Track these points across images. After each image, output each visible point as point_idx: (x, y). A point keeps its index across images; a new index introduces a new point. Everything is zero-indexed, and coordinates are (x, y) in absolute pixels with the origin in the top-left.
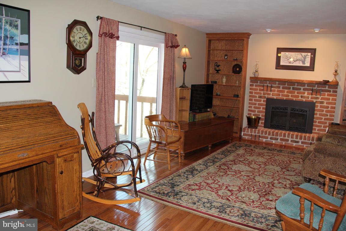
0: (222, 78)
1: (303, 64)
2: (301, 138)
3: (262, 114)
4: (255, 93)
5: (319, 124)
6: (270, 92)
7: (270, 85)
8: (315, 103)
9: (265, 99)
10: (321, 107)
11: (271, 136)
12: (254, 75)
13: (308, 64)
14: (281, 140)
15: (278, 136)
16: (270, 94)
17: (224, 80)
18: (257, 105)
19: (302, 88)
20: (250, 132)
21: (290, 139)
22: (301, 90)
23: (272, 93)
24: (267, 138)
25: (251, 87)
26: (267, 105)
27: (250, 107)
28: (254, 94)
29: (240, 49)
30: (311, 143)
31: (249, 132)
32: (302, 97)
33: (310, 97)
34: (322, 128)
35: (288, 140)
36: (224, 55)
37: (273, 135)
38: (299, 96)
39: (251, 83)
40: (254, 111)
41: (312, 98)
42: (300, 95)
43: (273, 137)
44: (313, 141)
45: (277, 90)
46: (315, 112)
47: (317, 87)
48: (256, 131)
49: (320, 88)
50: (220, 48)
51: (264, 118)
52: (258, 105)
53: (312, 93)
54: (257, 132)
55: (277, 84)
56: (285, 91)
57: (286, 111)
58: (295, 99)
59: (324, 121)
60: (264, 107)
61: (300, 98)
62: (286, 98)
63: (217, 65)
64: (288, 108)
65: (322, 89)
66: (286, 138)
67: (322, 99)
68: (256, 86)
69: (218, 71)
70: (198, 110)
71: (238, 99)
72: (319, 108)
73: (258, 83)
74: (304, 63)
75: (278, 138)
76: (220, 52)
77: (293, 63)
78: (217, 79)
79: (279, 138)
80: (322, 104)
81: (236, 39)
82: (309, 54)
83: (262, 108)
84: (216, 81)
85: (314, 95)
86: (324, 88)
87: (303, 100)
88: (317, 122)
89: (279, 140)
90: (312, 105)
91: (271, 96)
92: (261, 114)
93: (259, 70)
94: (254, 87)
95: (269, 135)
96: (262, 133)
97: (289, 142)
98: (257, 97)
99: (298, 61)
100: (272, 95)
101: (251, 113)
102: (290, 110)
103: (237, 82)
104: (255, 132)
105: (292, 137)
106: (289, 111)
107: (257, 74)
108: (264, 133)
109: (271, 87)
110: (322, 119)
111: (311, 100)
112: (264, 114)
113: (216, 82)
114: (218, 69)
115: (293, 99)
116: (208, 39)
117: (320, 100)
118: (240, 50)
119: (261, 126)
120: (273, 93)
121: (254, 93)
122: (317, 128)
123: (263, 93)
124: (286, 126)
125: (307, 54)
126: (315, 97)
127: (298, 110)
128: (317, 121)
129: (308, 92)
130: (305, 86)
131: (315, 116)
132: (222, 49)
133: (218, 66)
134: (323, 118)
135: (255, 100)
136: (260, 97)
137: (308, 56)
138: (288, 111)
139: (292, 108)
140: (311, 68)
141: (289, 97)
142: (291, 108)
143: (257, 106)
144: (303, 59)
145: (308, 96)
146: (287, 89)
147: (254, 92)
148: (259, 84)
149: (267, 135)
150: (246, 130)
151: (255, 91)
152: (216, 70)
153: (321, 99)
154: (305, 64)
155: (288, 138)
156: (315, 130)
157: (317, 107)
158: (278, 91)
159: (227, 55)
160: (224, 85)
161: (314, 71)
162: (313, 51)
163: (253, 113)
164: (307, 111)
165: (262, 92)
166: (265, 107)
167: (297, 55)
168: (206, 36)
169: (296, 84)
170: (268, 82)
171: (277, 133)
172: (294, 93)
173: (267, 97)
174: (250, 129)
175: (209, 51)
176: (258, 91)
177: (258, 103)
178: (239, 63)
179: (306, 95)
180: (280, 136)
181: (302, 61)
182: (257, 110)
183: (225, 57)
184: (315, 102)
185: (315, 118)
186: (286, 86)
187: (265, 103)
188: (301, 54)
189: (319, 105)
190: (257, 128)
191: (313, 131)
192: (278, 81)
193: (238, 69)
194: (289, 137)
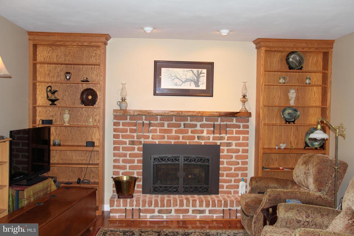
0: (62, 114)
1: (196, 87)
2: (208, 205)
3: (138, 171)
4: (123, 137)
5: (227, 178)
6: (148, 134)
7: (148, 122)
8: (219, 146)
9: (142, 146)
10: (228, 151)
11: (160, 208)
12: (120, 107)
13: (203, 86)
14: (177, 211)
15: (170, 206)
16: (148, 137)
17: (67, 117)
18: (128, 156)
19: (199, 124)
20: (123, 206)
21: (191, 209)
22: (196, 127)
23: (152, 135)
24: (153, 211)
25: (115, 127)
26: (144, 155)
27: (115, 161)
28: (121, 139)
29: (91, 62)
30: (223, 210)
31: (120, 206)
32: (199, 138)
33: (211, 137)
34: (233, 183)
35: (187, 211)
36: (63, 73)
37: (163, 205)
38: (194, 136)
39: (115, 121)
40: (124, 168)
41: (214, 138)
42: (196, 135)
43: (163, 208)
44: (227, 207)
45: (160, 129)
46: (221, 160)
47: (221, 121)
48: (133, 201)
49: (225, 123)
50: (55, 61)
51: (142, 177)
52: (130, 157)
53: (214, 131)
54: (135, 203)
55: (159, 119)
56: (172, 130)
57: (177, 162)
58: (189, 142)
59: (235, 172)
60: (139, 159)
61: (196, 140)
62: (174, 142)
63: (50, 91)
64: (179, 157)
65: (228, 123)
66: (185, 207)
67: (229, 138)
68: (124, 124)
69: (53, 102)
70: (25, 181)
71: (95, 149)
72: (225, 153)
73: (127, 119)
74: (197, 84)
75: (171, 210)
76: (56, 68)
77: (180, 85)
78: (52, 116)
79: (173, 209)
80: (230, 146)
81: (86, 44)
82: (205, 71)
83: (136, 161)
84: (51, 119)
85: (216, 134)
86: (230, 122)
87: (202, 143)
88: (225, 175)
89: (173, 213)
90: (215, 150)
91: (150, 140)
92: (135, 171)
93: (127, 98)
94: (121, 127)
95: (155, 206)
96: (144, 205)
97: (190, 213)
98: (128, 143)
99: (189, 81)
100: (152, 139)
101: (119, 172)
102: (183, 160)
103: (91, 120)
104: (131, 205)
105: (194, 205)
106: (182, 162)
107: (123, 104)
108: (147, 205)
109: (150, 125)
110: (231, 169)
111: (214, 141)
112: (141, 171)
113: (50, 122)
114: (53, 98)
115: (186, 142)
116: (32, 43)
117: (225, 141)
118: (92, 65)
119: (138, 192)
120: (154, 134)
121: (121, 137)
122: (225, 185)
123: (137, 136)
124: (178, 187)
125: (202, 71)
126: (218, 137)
127: (195, 160)
128: (225, 173)
129: (207, 130)
130: (203, 121)
131: (221, 166)
132: (59, 61)
133: (54, 93)
134: (233, 167)
135: (124, 149)
136: (133, 143)
137: (203, 73)
138: (180, 163)
139: (186, 157)
140: (208, 92)
141: (179, 140)
142: (184, 157)
143: (128, 158)
144: (196, 78)
145: (208, 135)
146: (175, 127)
147: (121, 135)
148: (128, 121)
149: (152, 207)
150: (116, 203)
151: (124, 134)
152: (50, 100)
153: (227, 140)
154: (199, 86)
155: (187, 208)
156: (223, 188)
157: (223, 152)
158: (161, 131)
159: (69, 73)
160: (66, 127)
161: (212, 96)
162: (209, 67)
163: (121, 171)
164: (208, 160)
165: (135, 134)
166: (142, 158)
167: (186, 73)
168: (27, 37)
169: (189, 118)
170: (144, 117)
171: (168, 201)
172: (188, 133)
173: (144, 141)
174: (121, 200)
175: (35, 65)
176: (128, 133)
177: (128, 152)
178: (90, 86)
179: (205, 134)
180: (173, 207)
181: (194, 82)
182: (128, 165)
183: (66, 77)
184: (219, 144)
185: (221, 169)
186: (174, 122)
187: (142, 152)
188: (192, 71)
189: (225, 148)
190: (132, 197)
191: (220, 190)
192: (160, 115)
193: (90, 97)
194: (189, 206)
